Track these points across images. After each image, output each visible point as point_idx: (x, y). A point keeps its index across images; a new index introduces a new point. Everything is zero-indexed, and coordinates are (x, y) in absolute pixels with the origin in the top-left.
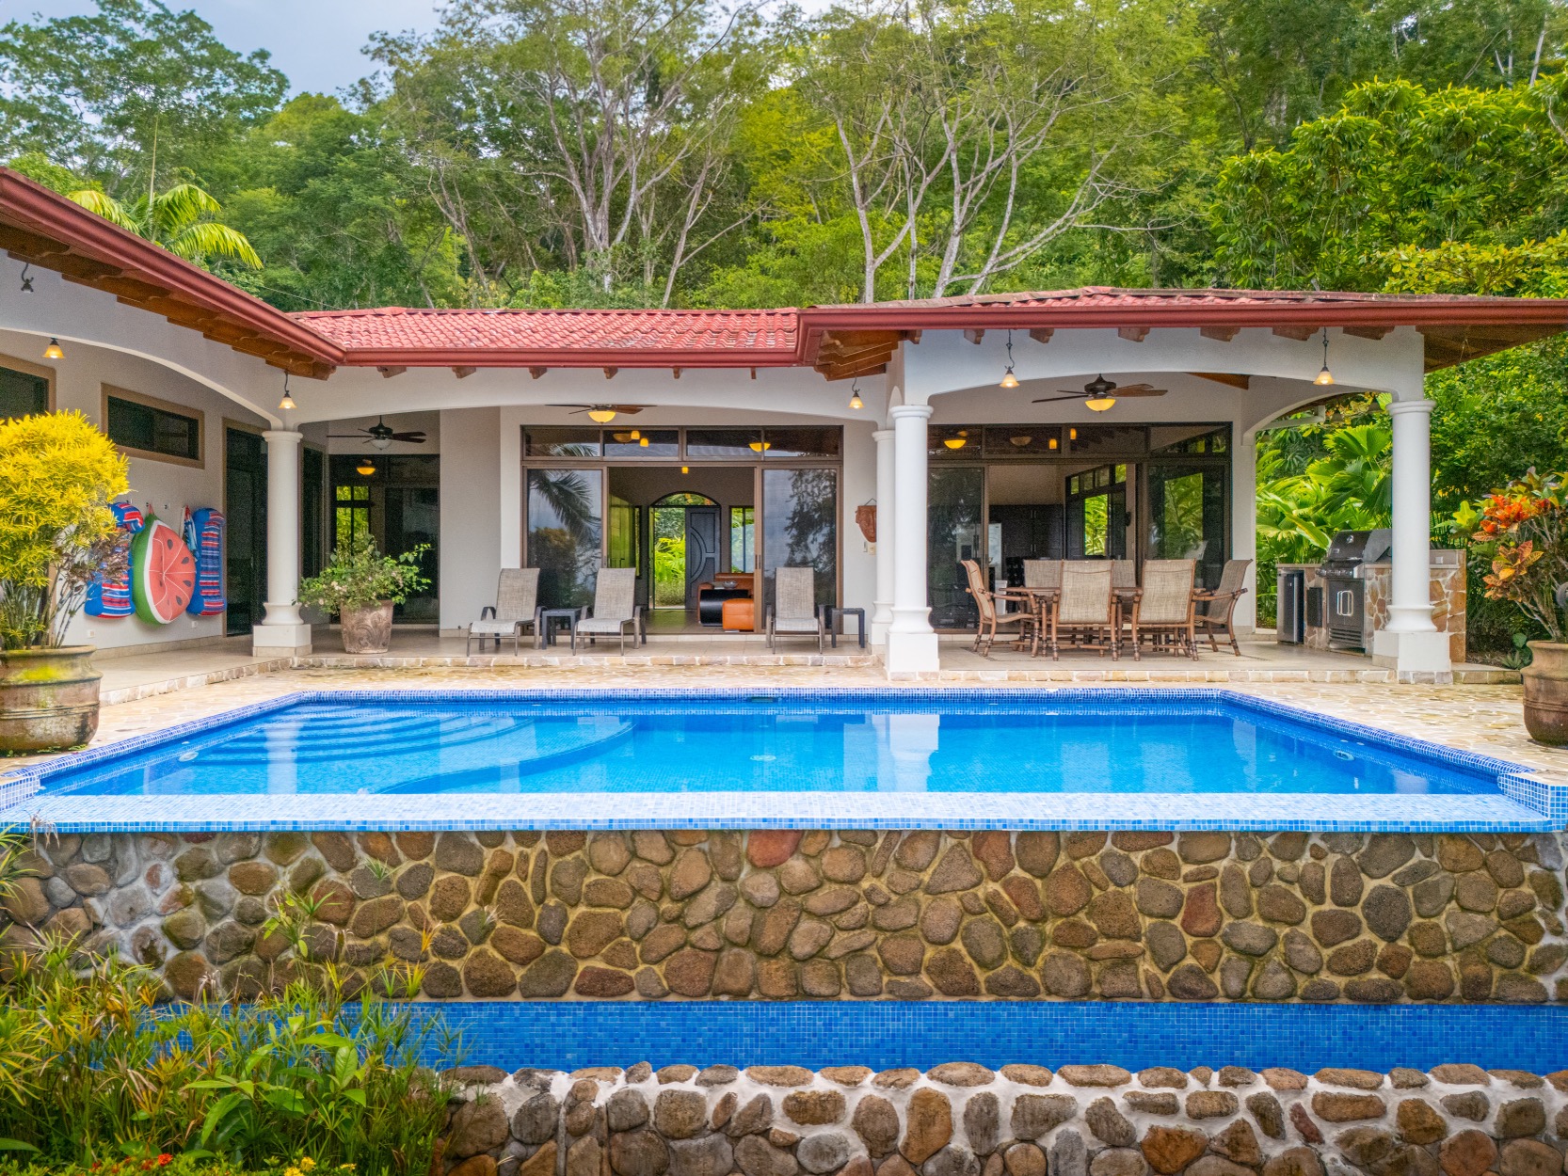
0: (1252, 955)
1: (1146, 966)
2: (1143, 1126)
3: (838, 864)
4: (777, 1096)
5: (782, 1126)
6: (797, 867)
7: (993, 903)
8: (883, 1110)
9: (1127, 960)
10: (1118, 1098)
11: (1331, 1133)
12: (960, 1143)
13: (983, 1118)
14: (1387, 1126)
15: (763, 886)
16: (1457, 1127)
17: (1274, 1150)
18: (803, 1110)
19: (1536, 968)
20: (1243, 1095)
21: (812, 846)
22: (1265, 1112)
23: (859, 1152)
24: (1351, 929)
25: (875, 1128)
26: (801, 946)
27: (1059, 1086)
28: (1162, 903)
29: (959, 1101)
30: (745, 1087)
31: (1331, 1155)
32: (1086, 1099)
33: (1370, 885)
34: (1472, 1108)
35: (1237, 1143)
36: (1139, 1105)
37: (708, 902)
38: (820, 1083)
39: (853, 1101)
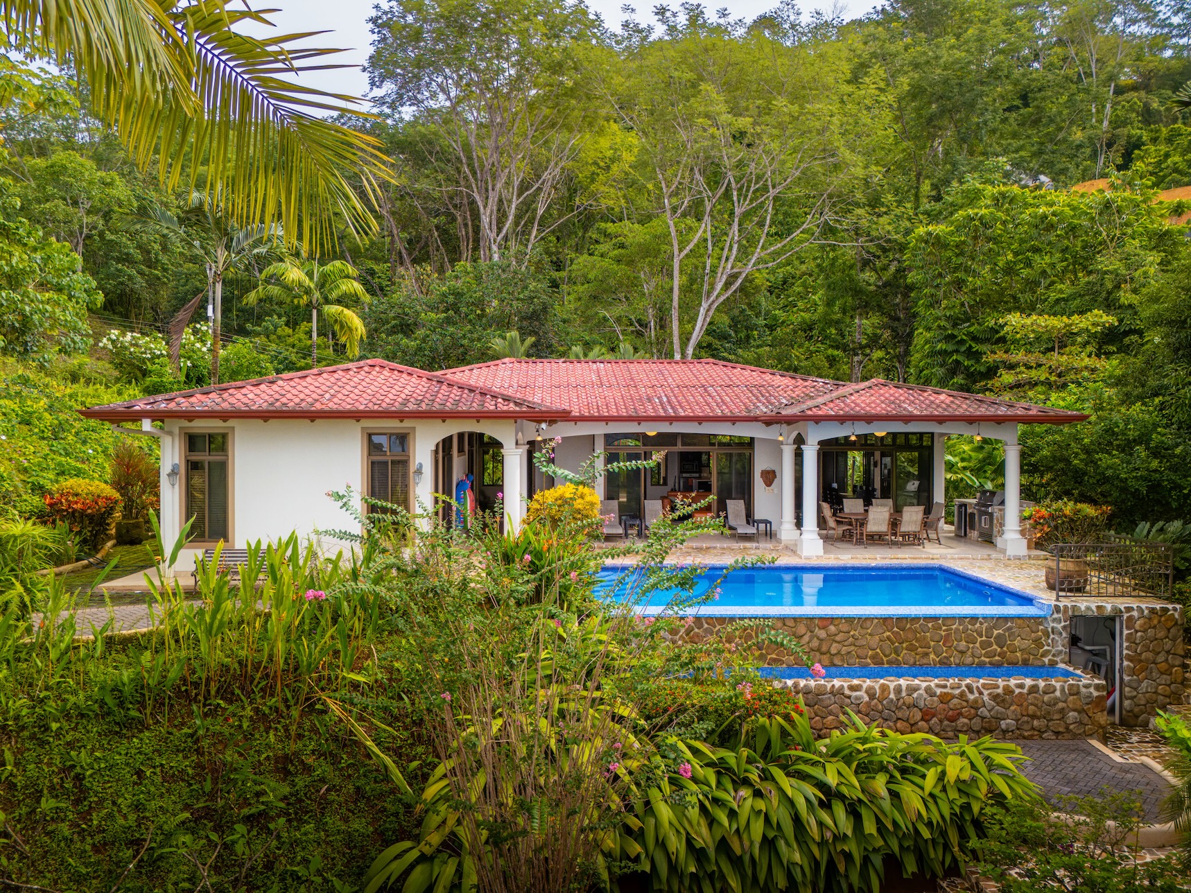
0: (962, 652)
1: (932, 656)
2: (938, 691)
3: (844, 627)
4: (846, 685)
5: (847, 692)
6: (832, 628)
7: (888, 638)
8: (873, 688)
9: (927, 654)
10: (932, 684)
11: (986, 692)
12: (892, 696)
13: (898, 690)
14: (1000, 691)
15: (822, 634)
16: (1017, 691)
17: (971, 697)
18: (852, 688)
19: (1042, 656)
20: (964, 683)
21: (836, 622)
22: (969, 687)
23: (866, 698)
24: (990, 645)
25: (871, 693)
26: (833, 651)
27: (916, 682)
28: (937, 638)
29: (892, 686)
30: (837, 683)
31: (986, 698)
32: (924, 685)
33: (996, 632)
34: (1021, 686)
35: (962, 695)
36: (938, 686)
37: (806, 638)
38: (856, 682)
39: (865, 686)
